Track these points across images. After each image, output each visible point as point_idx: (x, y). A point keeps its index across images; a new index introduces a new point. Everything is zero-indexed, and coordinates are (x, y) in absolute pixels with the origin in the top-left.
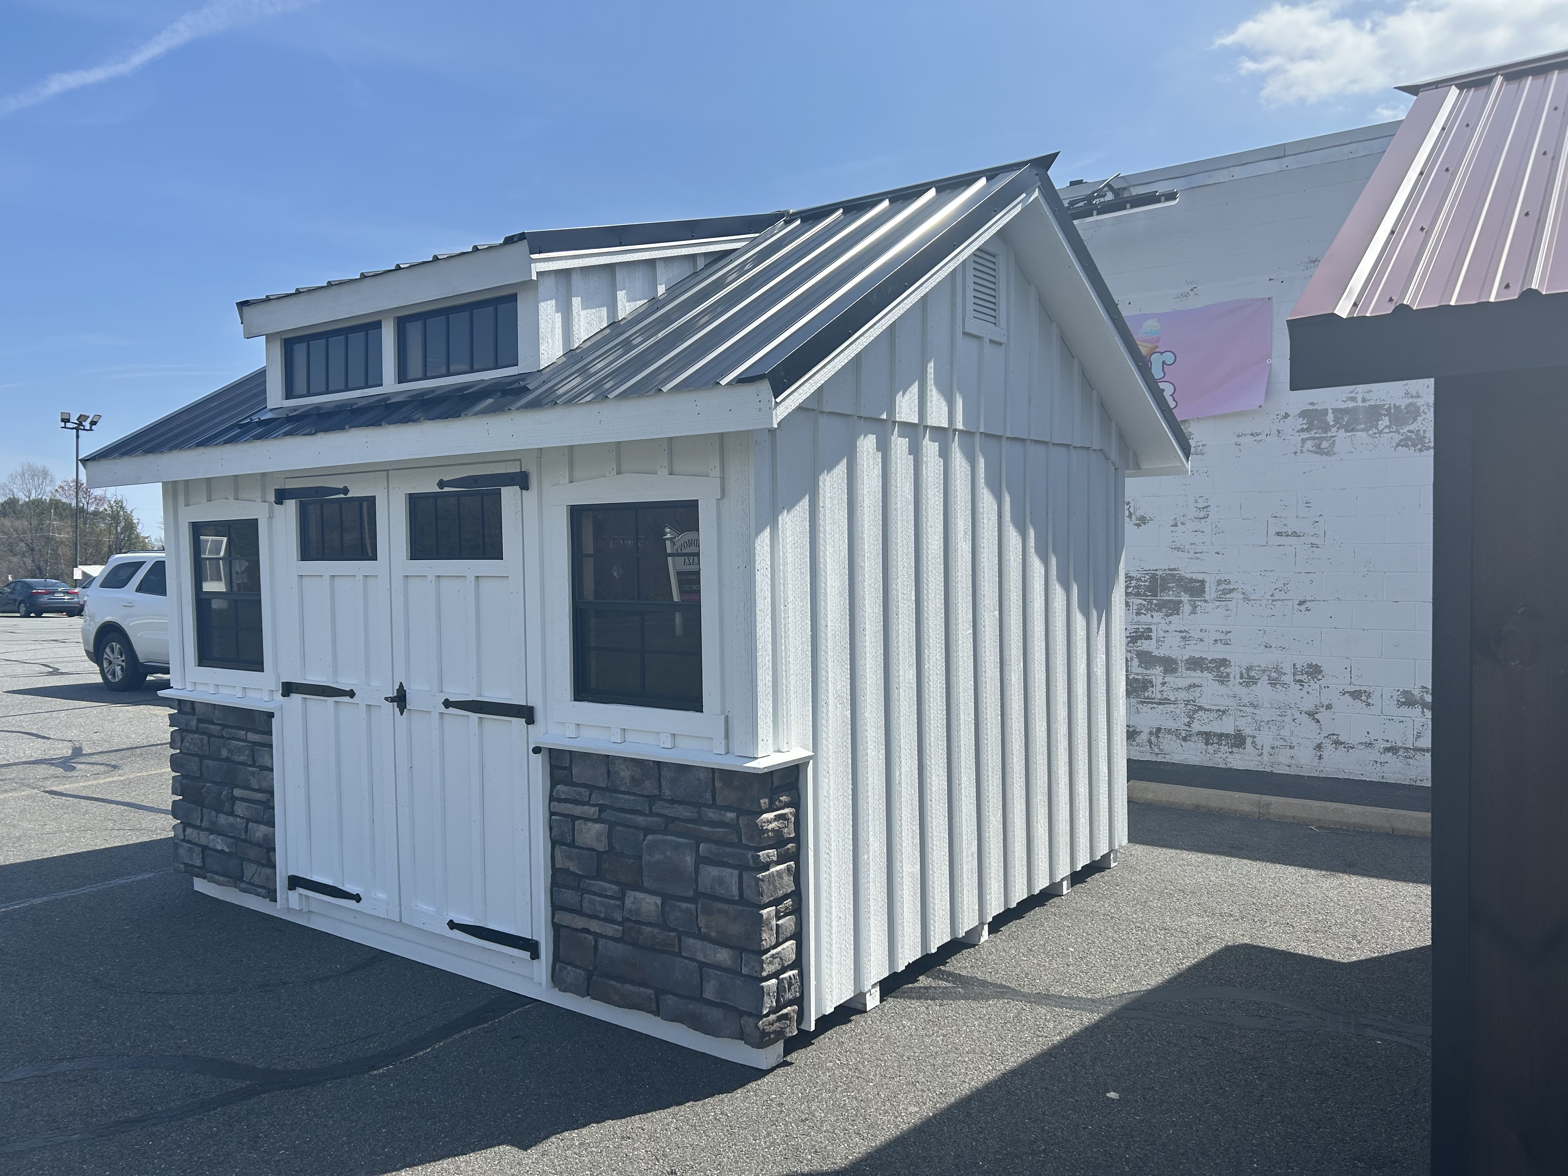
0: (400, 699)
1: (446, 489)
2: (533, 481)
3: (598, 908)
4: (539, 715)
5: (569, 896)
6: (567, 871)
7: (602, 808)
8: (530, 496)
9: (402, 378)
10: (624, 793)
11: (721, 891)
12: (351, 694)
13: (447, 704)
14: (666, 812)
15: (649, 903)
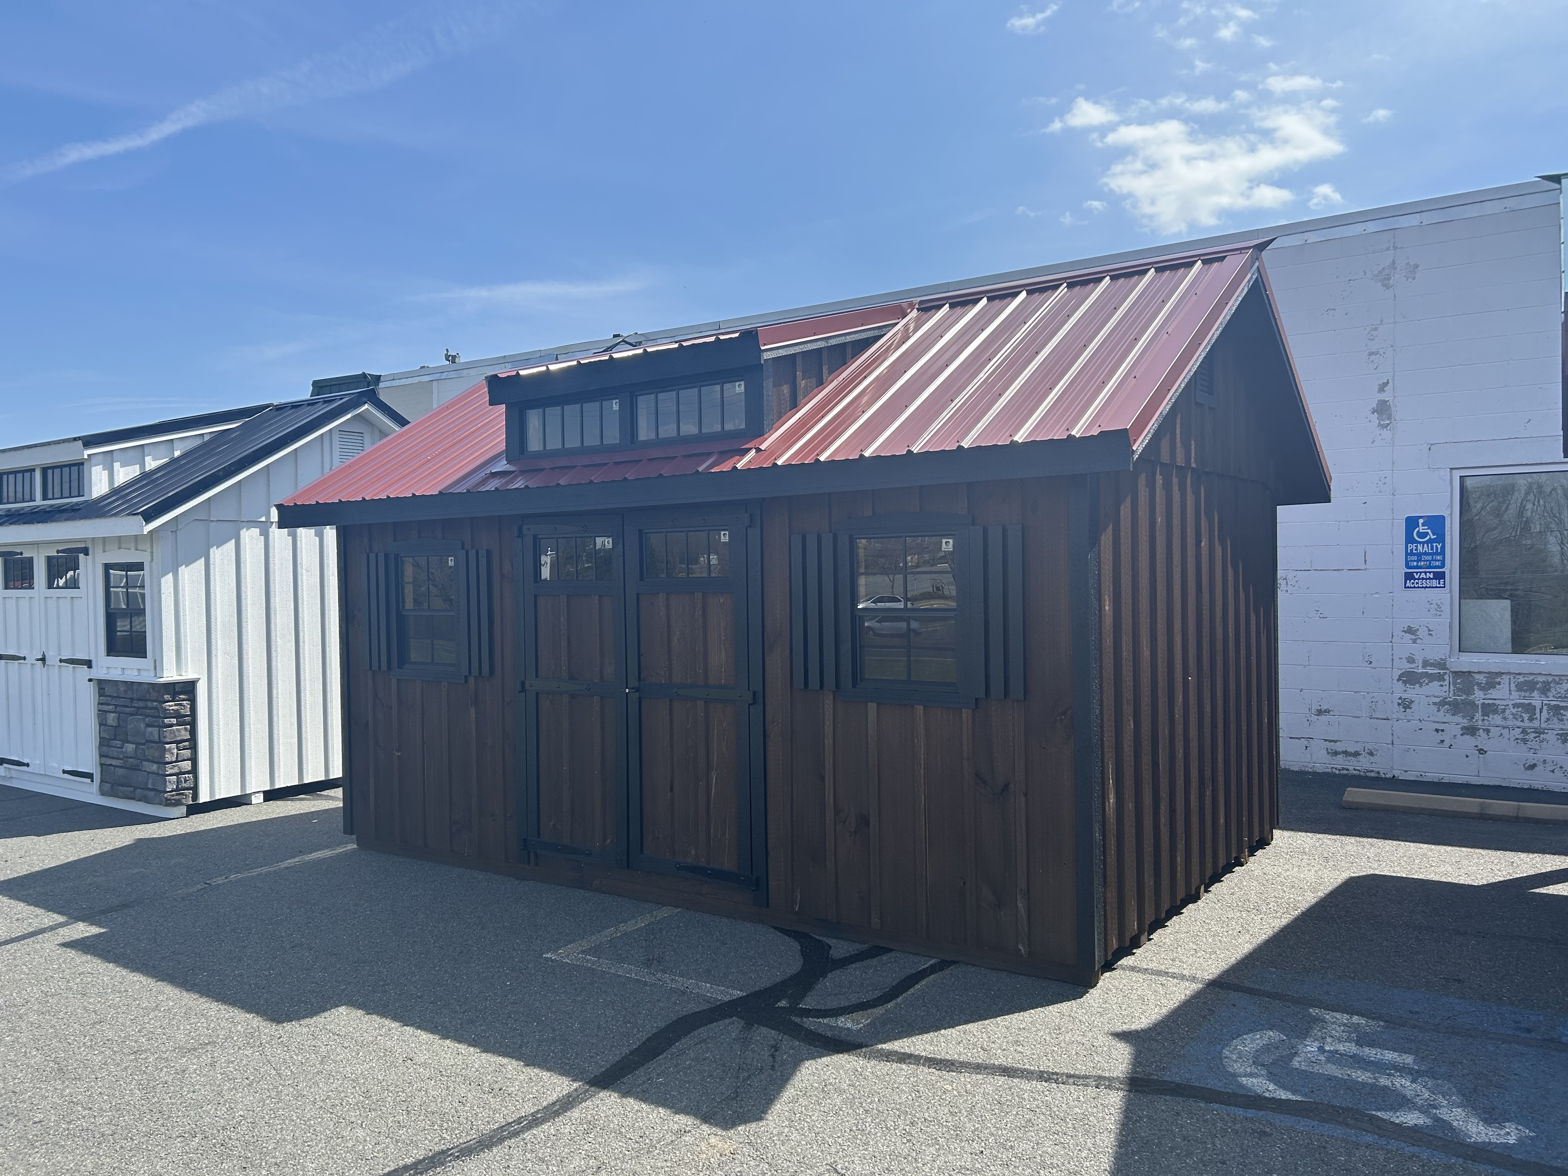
0: (43, 659)
1: (60, 554)
2: (90, 552)
3: (115, 753)
4: (94, 664)
5: (105, 749)
6: (104, 738)
7: (116, 706)
8: (89, 558)
9: (45, 498)
10: (123, 698)
11: (152, 739)
12: (24, 658)
13: (61, 661)
14: (136, 705)
15: (130, 747)
